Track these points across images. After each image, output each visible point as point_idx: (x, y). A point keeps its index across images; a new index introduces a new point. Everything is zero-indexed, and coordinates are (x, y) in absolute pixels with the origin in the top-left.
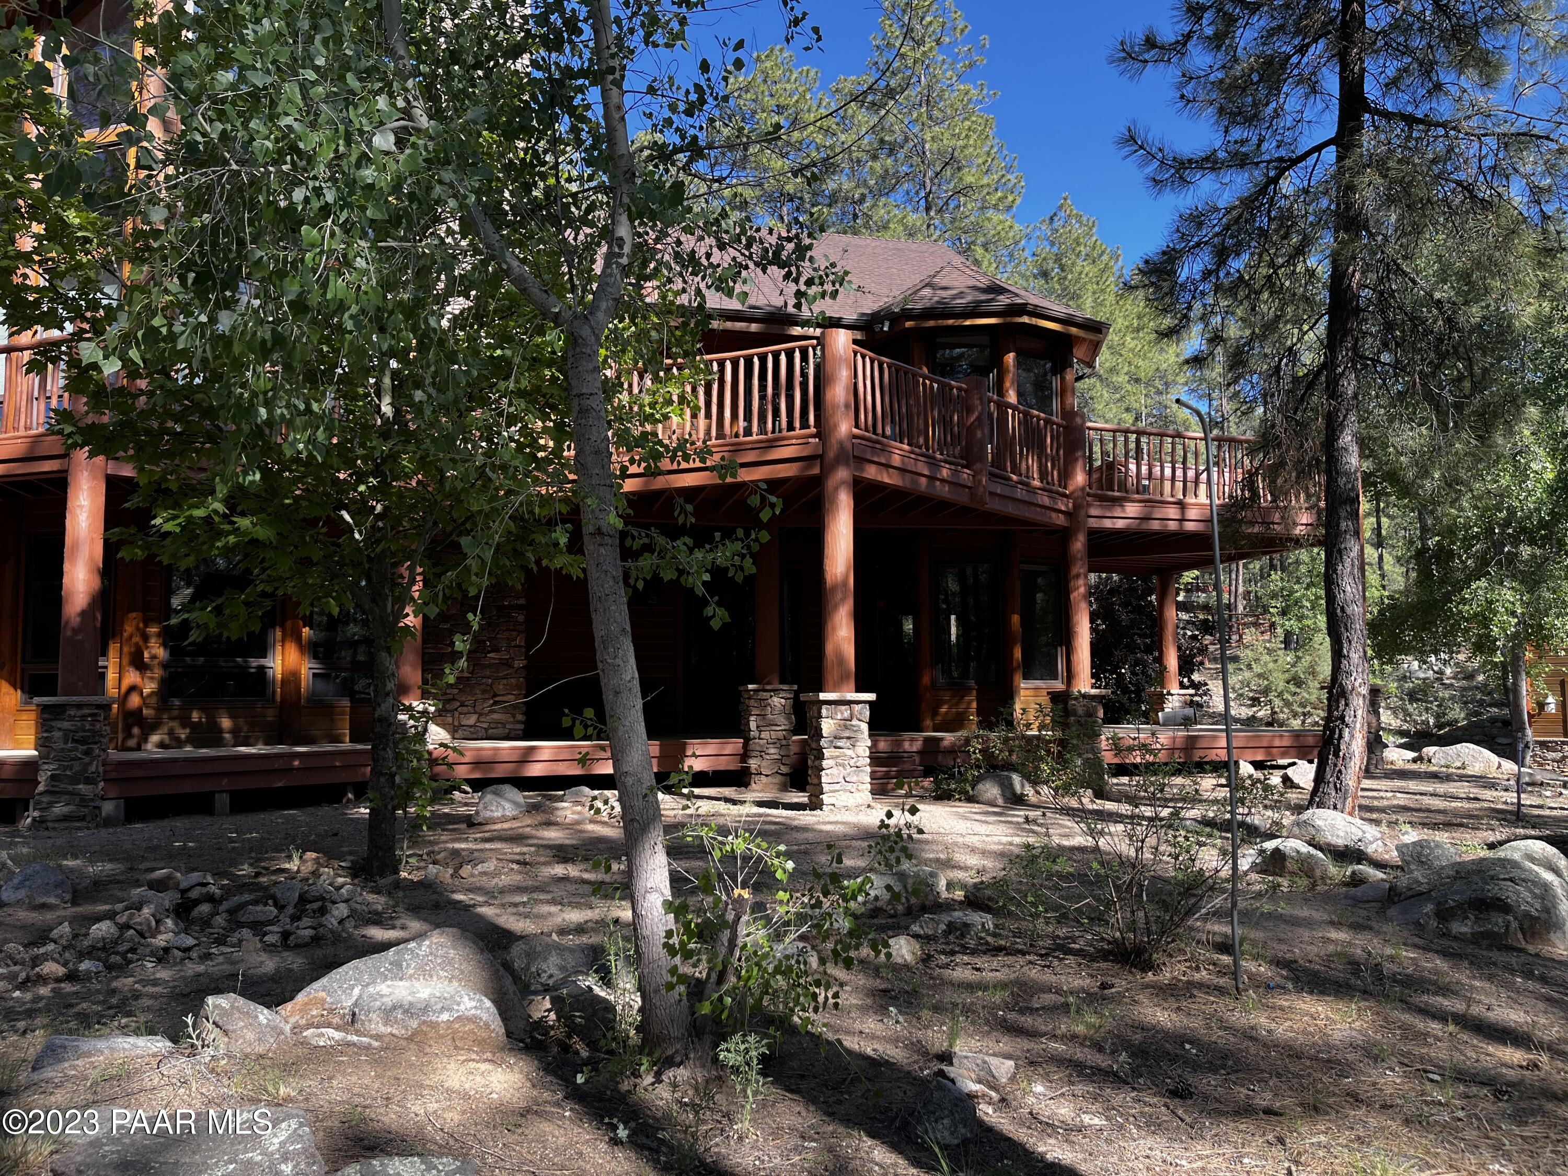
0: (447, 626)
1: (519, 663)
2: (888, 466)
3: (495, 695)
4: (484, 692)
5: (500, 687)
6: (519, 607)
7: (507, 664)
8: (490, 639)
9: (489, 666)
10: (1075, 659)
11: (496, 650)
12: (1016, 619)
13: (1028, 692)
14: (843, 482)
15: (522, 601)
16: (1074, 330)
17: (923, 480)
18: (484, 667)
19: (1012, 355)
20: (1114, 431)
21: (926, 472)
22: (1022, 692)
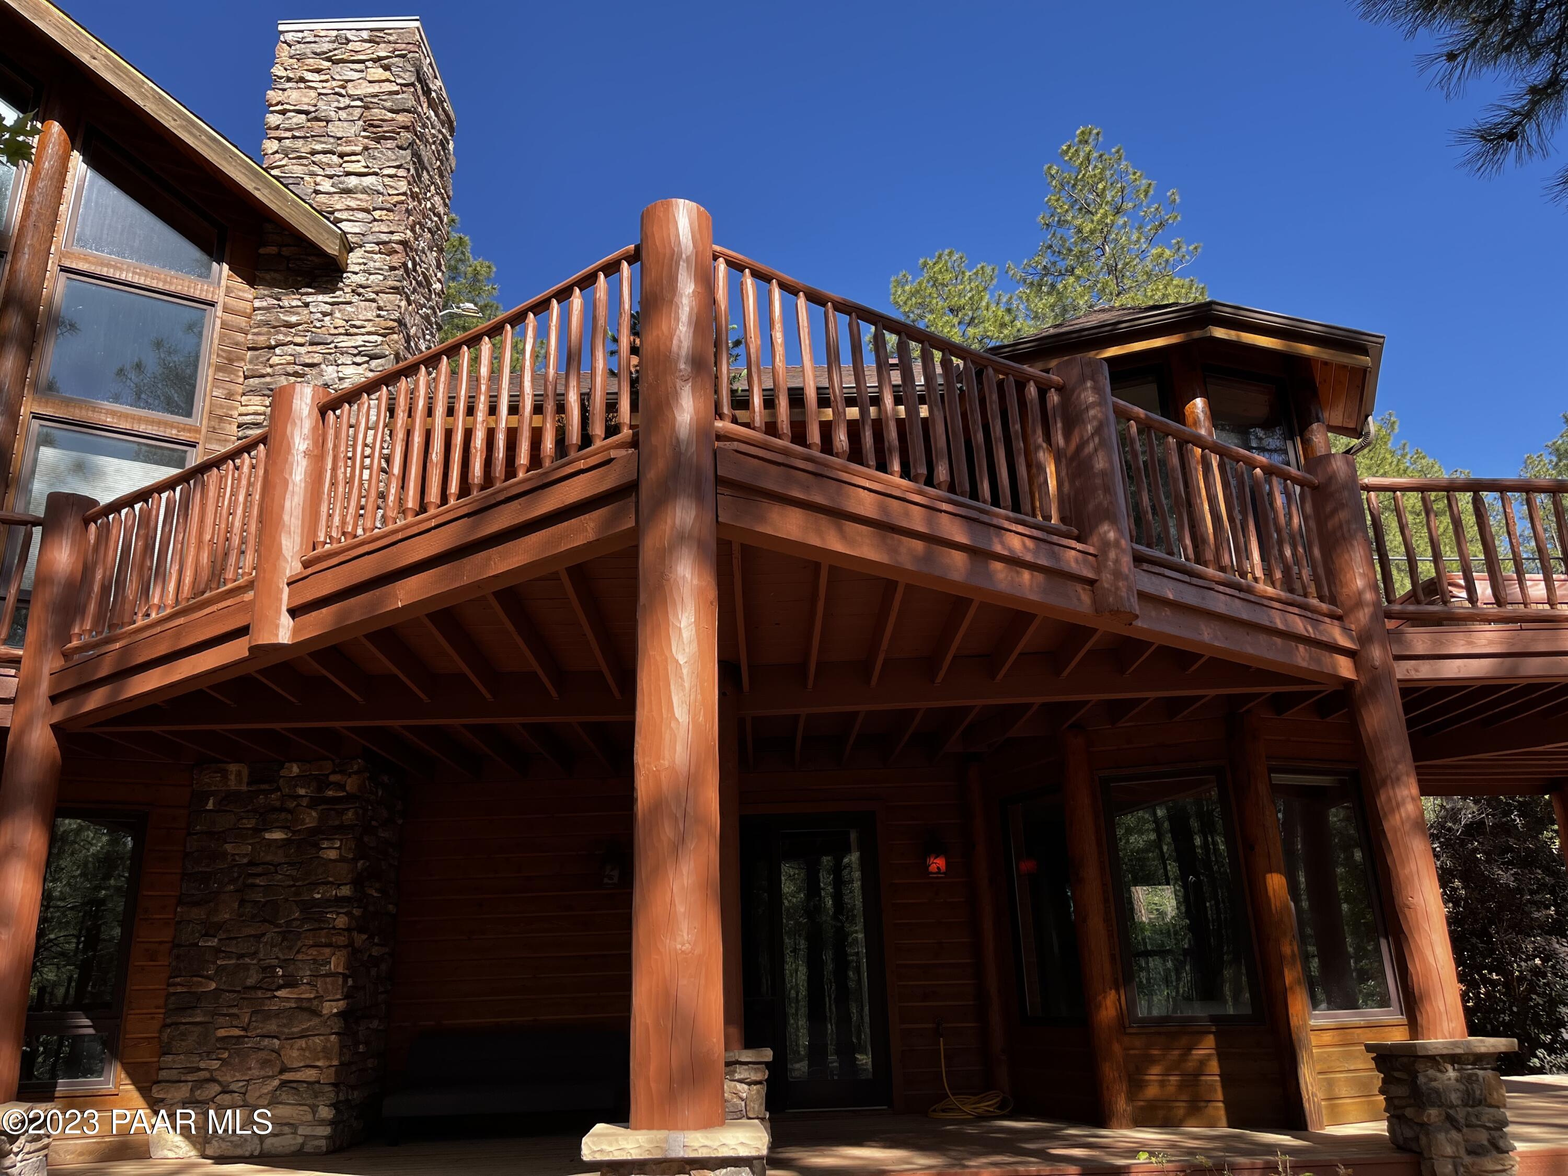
0: (214, 942)
1: (331, 1008)
2: (839, 515)
3: (283, 1070)
4: (265, 1063)
5: (293, 1054)
6: (339, 901)
7: (309, 1009)
8: (284, 964)
9: (278, 1014)
10: (1416, 968)
11: (291, 983)
12: (1276, 883)
13: (1327, 1037)
14: (681, 538)
15: (345, 891)
16: (1308, 349)
17: (958, 559)
18: (268, 1016)
19: (1199, 402)
20: (1422, 489)
21: (961, 537)
22: (1314, 1039)
